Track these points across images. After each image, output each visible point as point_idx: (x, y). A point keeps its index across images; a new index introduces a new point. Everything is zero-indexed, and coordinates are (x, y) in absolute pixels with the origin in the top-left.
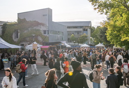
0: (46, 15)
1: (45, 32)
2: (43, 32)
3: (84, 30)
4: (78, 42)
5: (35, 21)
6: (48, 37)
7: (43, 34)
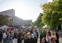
0: (11, 12)
1: (11, 20)
2: (9, 21)
3: (30, 22)
4: (28, 26)
5: (6, 15)
6: (12, 23)
7: (10, 21)
